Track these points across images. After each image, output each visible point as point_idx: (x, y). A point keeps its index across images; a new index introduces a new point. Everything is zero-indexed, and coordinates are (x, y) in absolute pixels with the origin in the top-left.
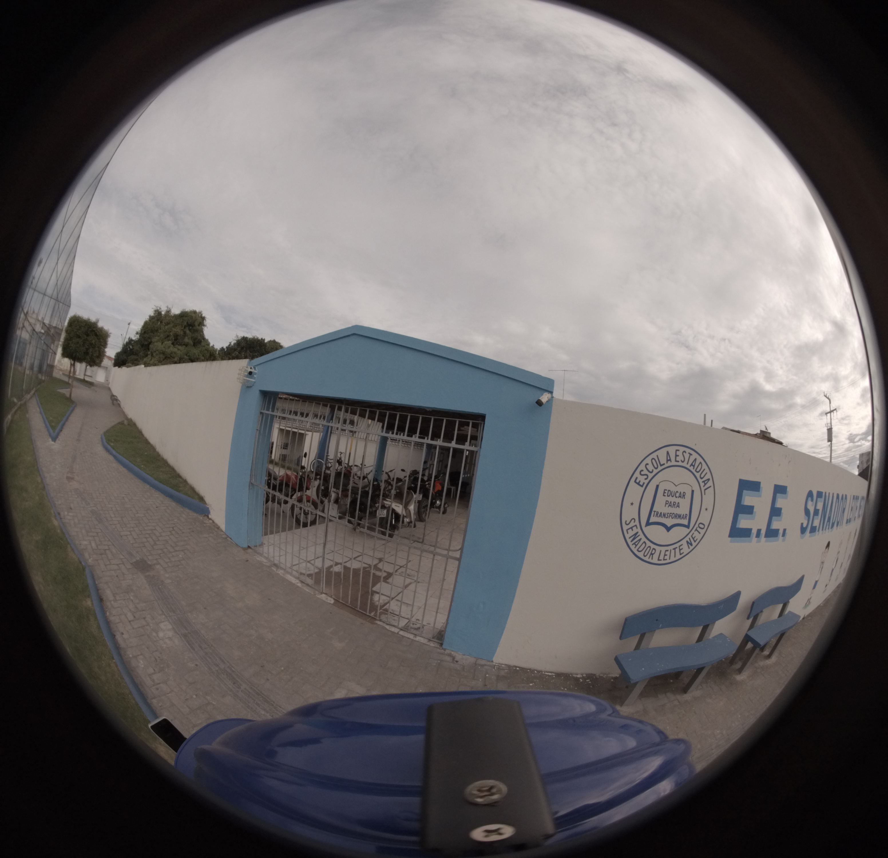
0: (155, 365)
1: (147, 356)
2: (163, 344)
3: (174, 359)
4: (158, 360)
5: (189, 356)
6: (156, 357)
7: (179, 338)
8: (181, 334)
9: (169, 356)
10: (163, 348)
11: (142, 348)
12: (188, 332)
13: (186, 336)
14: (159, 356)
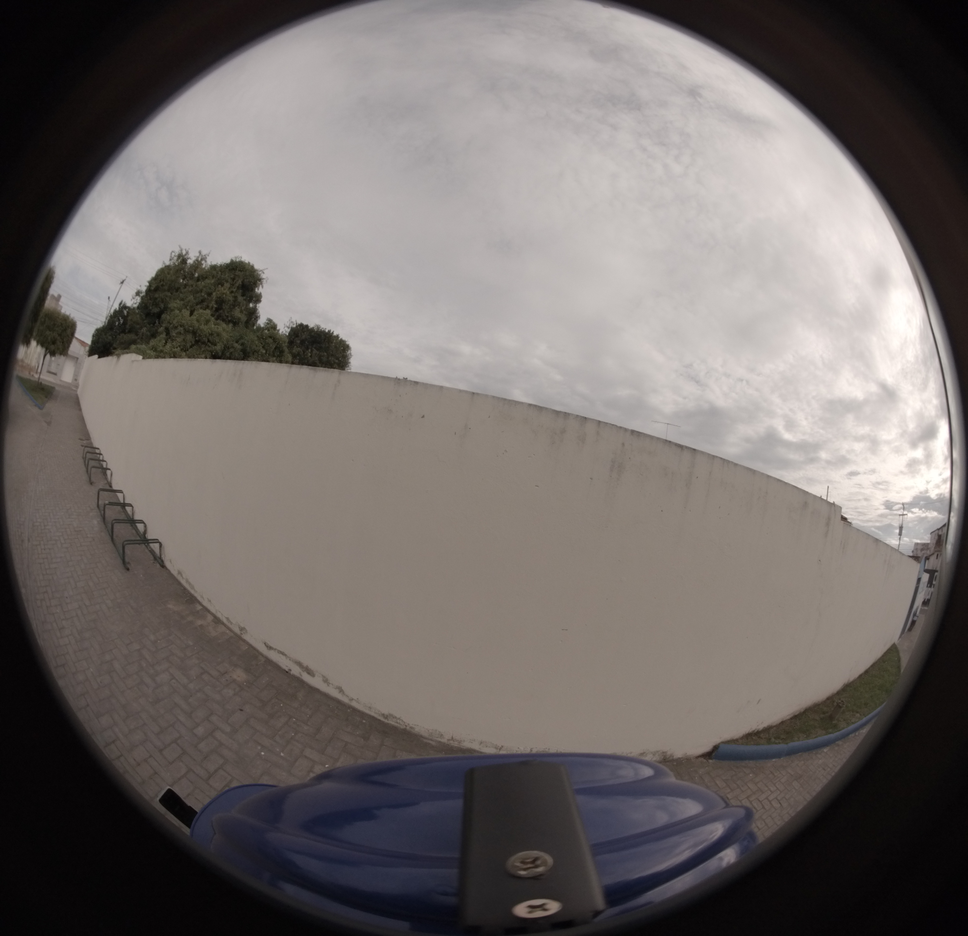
0: (174, 356)
1: (154, 336)
2: (195, 313)
3: (216, 347)
4: (180, 346)
5: (242, 344)
6: (177, 338)
7: (224, 308)
8: (229, 300)
9: (204, 339)
10: (193, 322)
11: (145, 321)
12: (240, 299)
13: (236, 306)
14: (182, 337)
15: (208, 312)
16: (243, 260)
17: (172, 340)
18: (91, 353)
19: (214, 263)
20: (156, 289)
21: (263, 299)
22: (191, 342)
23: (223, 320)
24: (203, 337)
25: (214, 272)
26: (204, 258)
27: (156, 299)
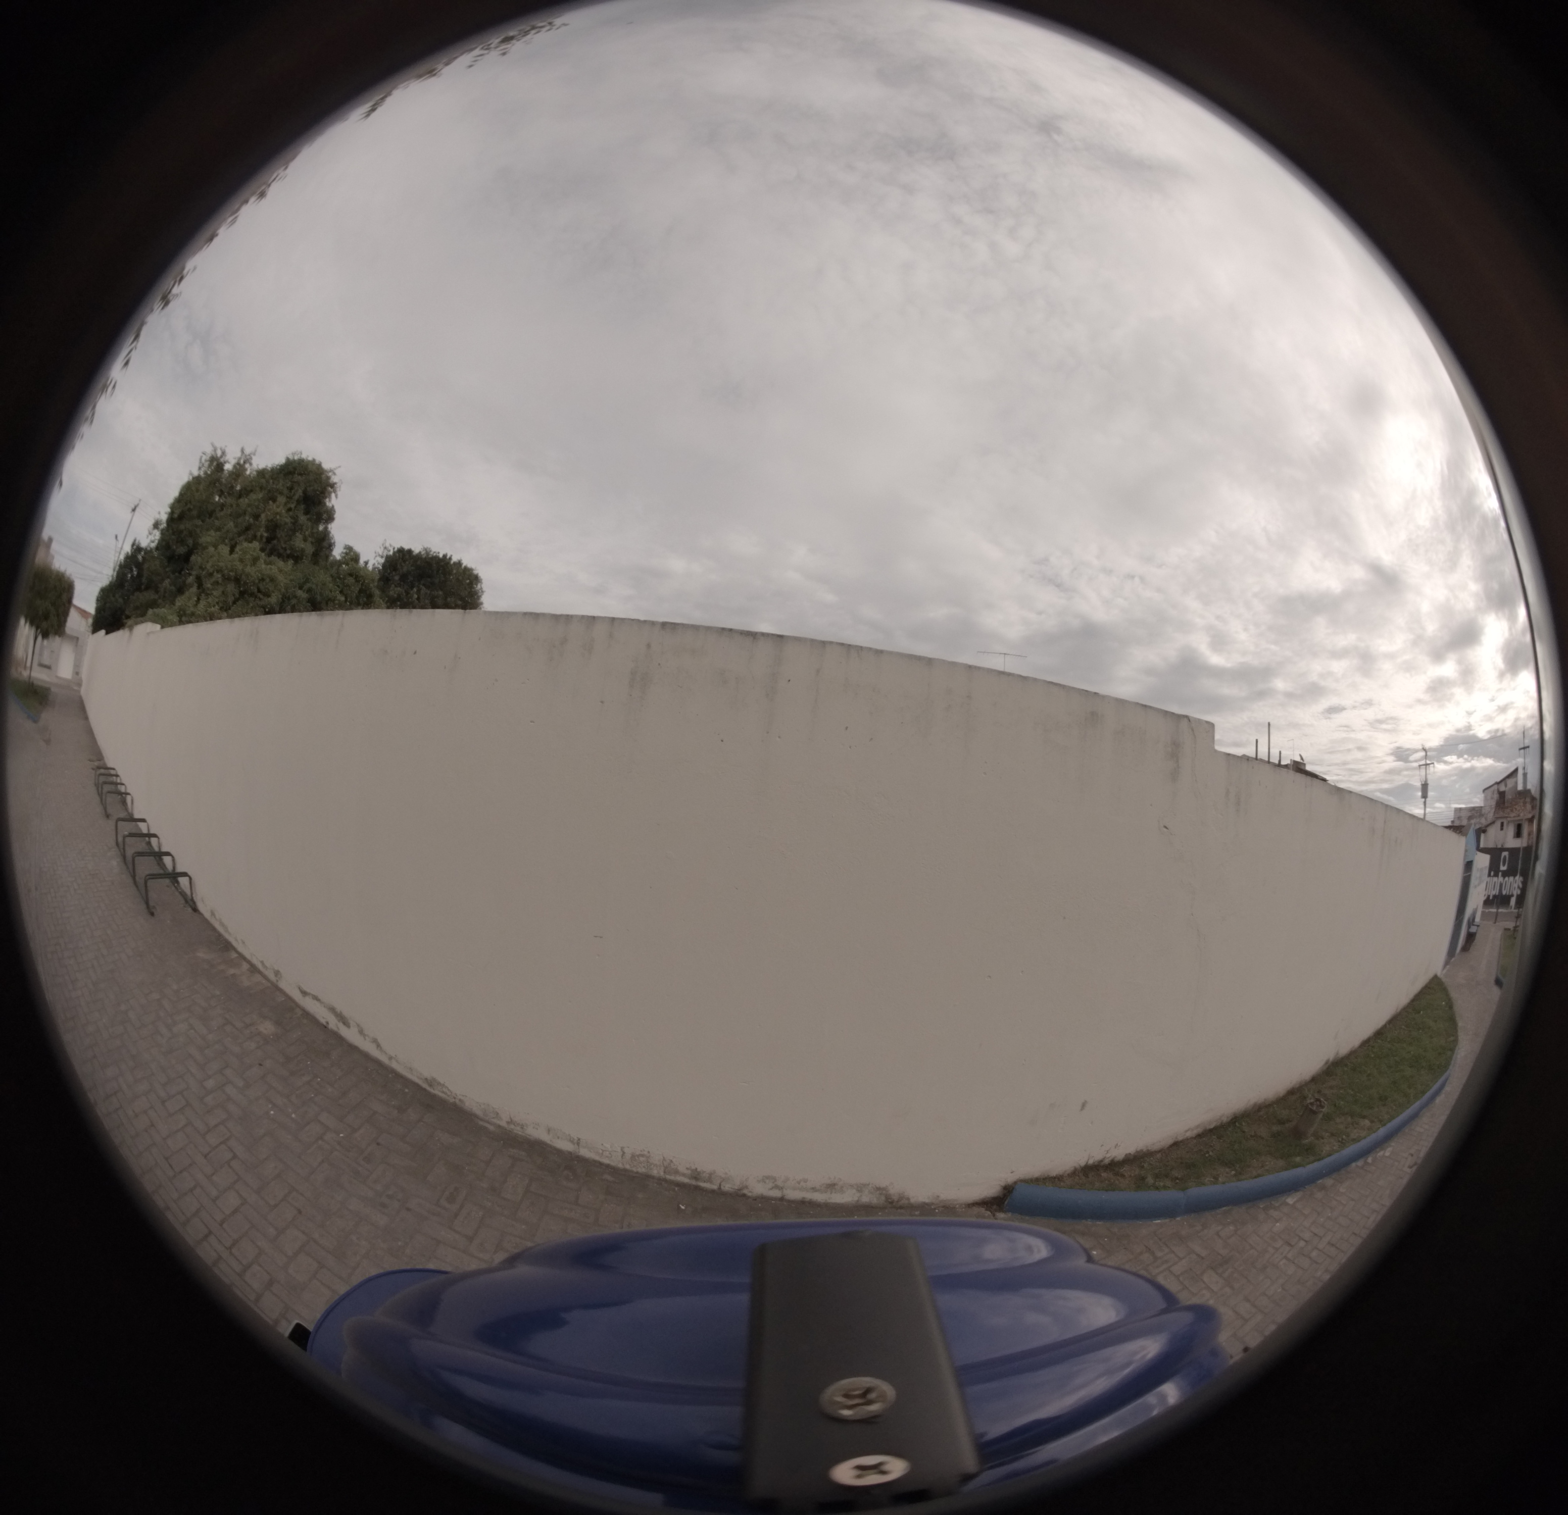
0: (211, 617)
1: (180, 591)
2: (237, 549)
3: (269, 599)
4: (218, 603)
5: (309, 591)
6: (213, 592)
7: (279, 536)
8: (286, 524)
9: (252, 588)
10: (235, 563)
11: (167, 569)
12: (303, 519)
13: (298, 532)
14: (221, 589)
15: (256, 545)
16: (304, 456)
17: (207, 595)
18: (96, 628)
19: (262, 466)
20: (181, 517)
21: (336, 516)
22: (234, 595)
23: (280, 556)
24: (251, 586)
25: (263, 481)
26: (248, 460)
27: (181, 532)
